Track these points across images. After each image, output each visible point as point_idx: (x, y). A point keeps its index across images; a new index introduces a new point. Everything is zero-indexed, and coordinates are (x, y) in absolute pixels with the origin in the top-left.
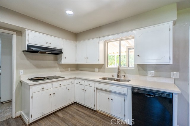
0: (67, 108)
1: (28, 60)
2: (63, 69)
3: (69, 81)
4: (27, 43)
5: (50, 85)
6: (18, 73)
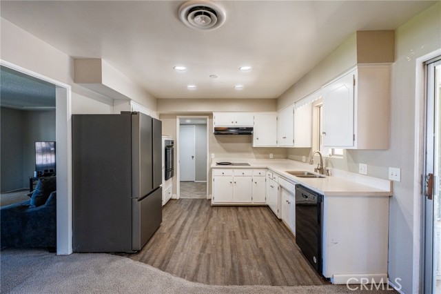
0: (253, 208)
2: (260, 155)
3: (256, 172)
4: (214, 126)
5: (230, 171)
6: (210, 156)
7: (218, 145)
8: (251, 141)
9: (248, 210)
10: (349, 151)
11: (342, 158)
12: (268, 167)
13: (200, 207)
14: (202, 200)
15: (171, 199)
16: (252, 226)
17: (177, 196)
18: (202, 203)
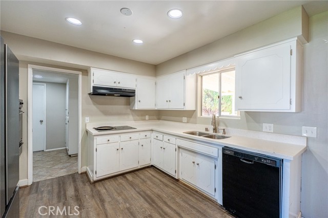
0: (140, 171)
1: (94, 104)
2: (138, 118)
3: (143, 134)
5: (117, 136)
6: (83, 121)
7: (94, 108)
11: (240, 119)
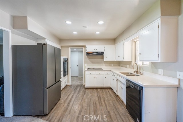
0: (105, 89)
2: (107, 65)
3: (106, 72)
4: (86, 52)
5: (94, 72)
6: (85, 65)
7: (88, 60)
8: (103, 58)
9: (102, 90)
10: (152, 63)
11: (148, 66)
12: (111, 70)
13: (80, 89)
14: (81, 85)
15: (67, 85)
16: (104, 98)
17: (70, 84)
18: (81, 87)
